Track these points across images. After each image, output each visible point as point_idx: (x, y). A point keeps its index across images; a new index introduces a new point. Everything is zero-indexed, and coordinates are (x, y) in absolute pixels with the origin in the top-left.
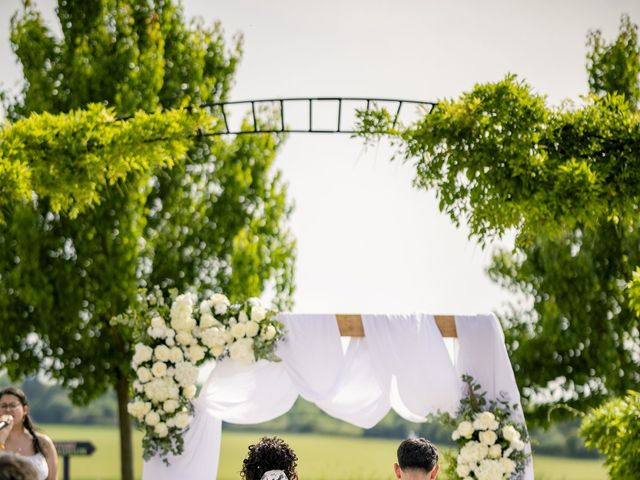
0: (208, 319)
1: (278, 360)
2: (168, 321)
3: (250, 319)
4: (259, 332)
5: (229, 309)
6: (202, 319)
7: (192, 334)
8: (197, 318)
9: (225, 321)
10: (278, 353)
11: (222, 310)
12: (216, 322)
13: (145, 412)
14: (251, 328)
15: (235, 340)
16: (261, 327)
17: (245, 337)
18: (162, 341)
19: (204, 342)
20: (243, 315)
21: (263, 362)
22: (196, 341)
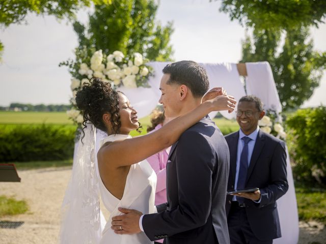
0: (111, 64)
1: (149, 87)
2: (89, 65)
3: (134, 64)
4: (139, 71)
5: (124, 59)
6: (108, 64)
7: (102, 72)
8: (105, 63)
9: (121, 66)
10: (150, 83)
11: (120, 60)
12: (116, 66)
13: (76, 115)
14: (135, 69)
15: (126, 76)
16: (140, 69)
17: (132, 74)
18: (85, 76)
19: (109, 77)
20: (130, 63)
21: (141, 88)
22: (104, 77)
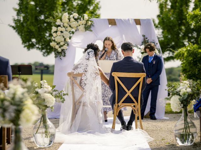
0: (72, 20)
1: (92, 31)
2: (61, 20)
3: (84, 20)
4: (86, 23)
5: (78, 17)
6: (71, 20)
7: (68, 23)
8: (69, 19)
9: (77, 20)
10: (92, 29)
11: (76, 17)
12: (75, 21)
13: (55, 45)
14: (84, 22)
15: (80, 25)
16: (87, 22)
17: (82, 24)
18: (59, 26)
19: (71, 26)
20: (82, 19)
21: (88, 31)
22: (69, 26)
